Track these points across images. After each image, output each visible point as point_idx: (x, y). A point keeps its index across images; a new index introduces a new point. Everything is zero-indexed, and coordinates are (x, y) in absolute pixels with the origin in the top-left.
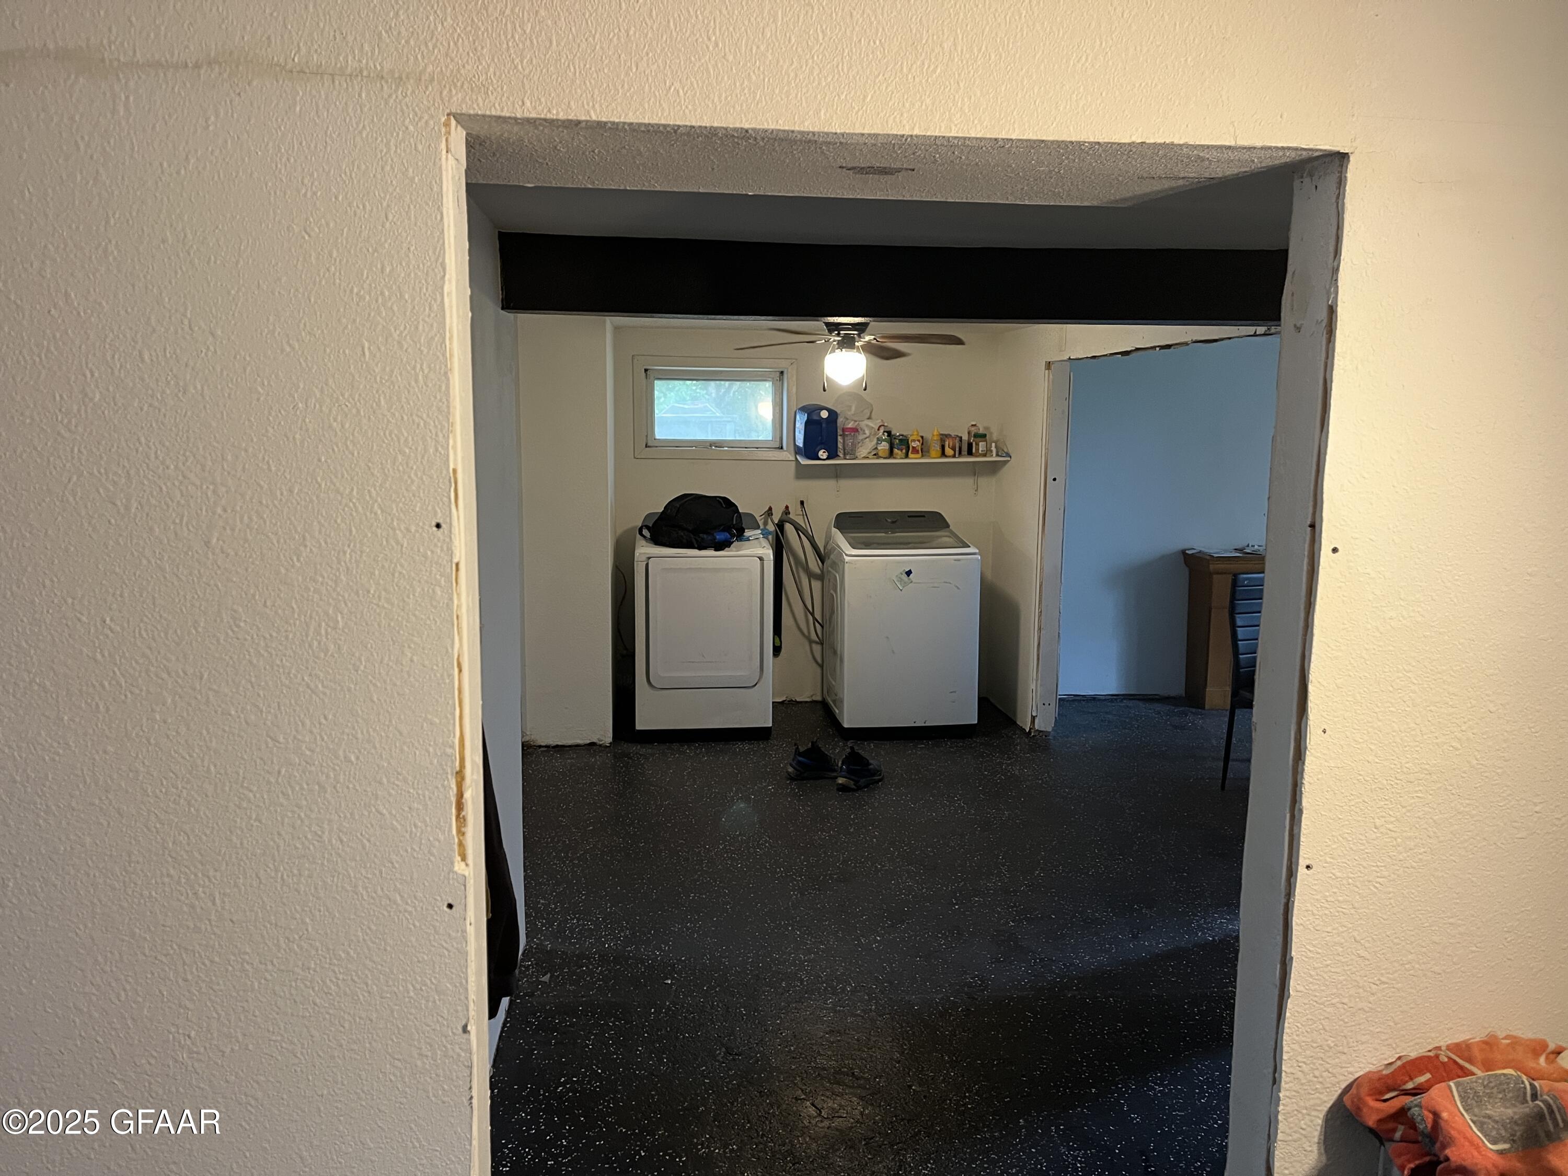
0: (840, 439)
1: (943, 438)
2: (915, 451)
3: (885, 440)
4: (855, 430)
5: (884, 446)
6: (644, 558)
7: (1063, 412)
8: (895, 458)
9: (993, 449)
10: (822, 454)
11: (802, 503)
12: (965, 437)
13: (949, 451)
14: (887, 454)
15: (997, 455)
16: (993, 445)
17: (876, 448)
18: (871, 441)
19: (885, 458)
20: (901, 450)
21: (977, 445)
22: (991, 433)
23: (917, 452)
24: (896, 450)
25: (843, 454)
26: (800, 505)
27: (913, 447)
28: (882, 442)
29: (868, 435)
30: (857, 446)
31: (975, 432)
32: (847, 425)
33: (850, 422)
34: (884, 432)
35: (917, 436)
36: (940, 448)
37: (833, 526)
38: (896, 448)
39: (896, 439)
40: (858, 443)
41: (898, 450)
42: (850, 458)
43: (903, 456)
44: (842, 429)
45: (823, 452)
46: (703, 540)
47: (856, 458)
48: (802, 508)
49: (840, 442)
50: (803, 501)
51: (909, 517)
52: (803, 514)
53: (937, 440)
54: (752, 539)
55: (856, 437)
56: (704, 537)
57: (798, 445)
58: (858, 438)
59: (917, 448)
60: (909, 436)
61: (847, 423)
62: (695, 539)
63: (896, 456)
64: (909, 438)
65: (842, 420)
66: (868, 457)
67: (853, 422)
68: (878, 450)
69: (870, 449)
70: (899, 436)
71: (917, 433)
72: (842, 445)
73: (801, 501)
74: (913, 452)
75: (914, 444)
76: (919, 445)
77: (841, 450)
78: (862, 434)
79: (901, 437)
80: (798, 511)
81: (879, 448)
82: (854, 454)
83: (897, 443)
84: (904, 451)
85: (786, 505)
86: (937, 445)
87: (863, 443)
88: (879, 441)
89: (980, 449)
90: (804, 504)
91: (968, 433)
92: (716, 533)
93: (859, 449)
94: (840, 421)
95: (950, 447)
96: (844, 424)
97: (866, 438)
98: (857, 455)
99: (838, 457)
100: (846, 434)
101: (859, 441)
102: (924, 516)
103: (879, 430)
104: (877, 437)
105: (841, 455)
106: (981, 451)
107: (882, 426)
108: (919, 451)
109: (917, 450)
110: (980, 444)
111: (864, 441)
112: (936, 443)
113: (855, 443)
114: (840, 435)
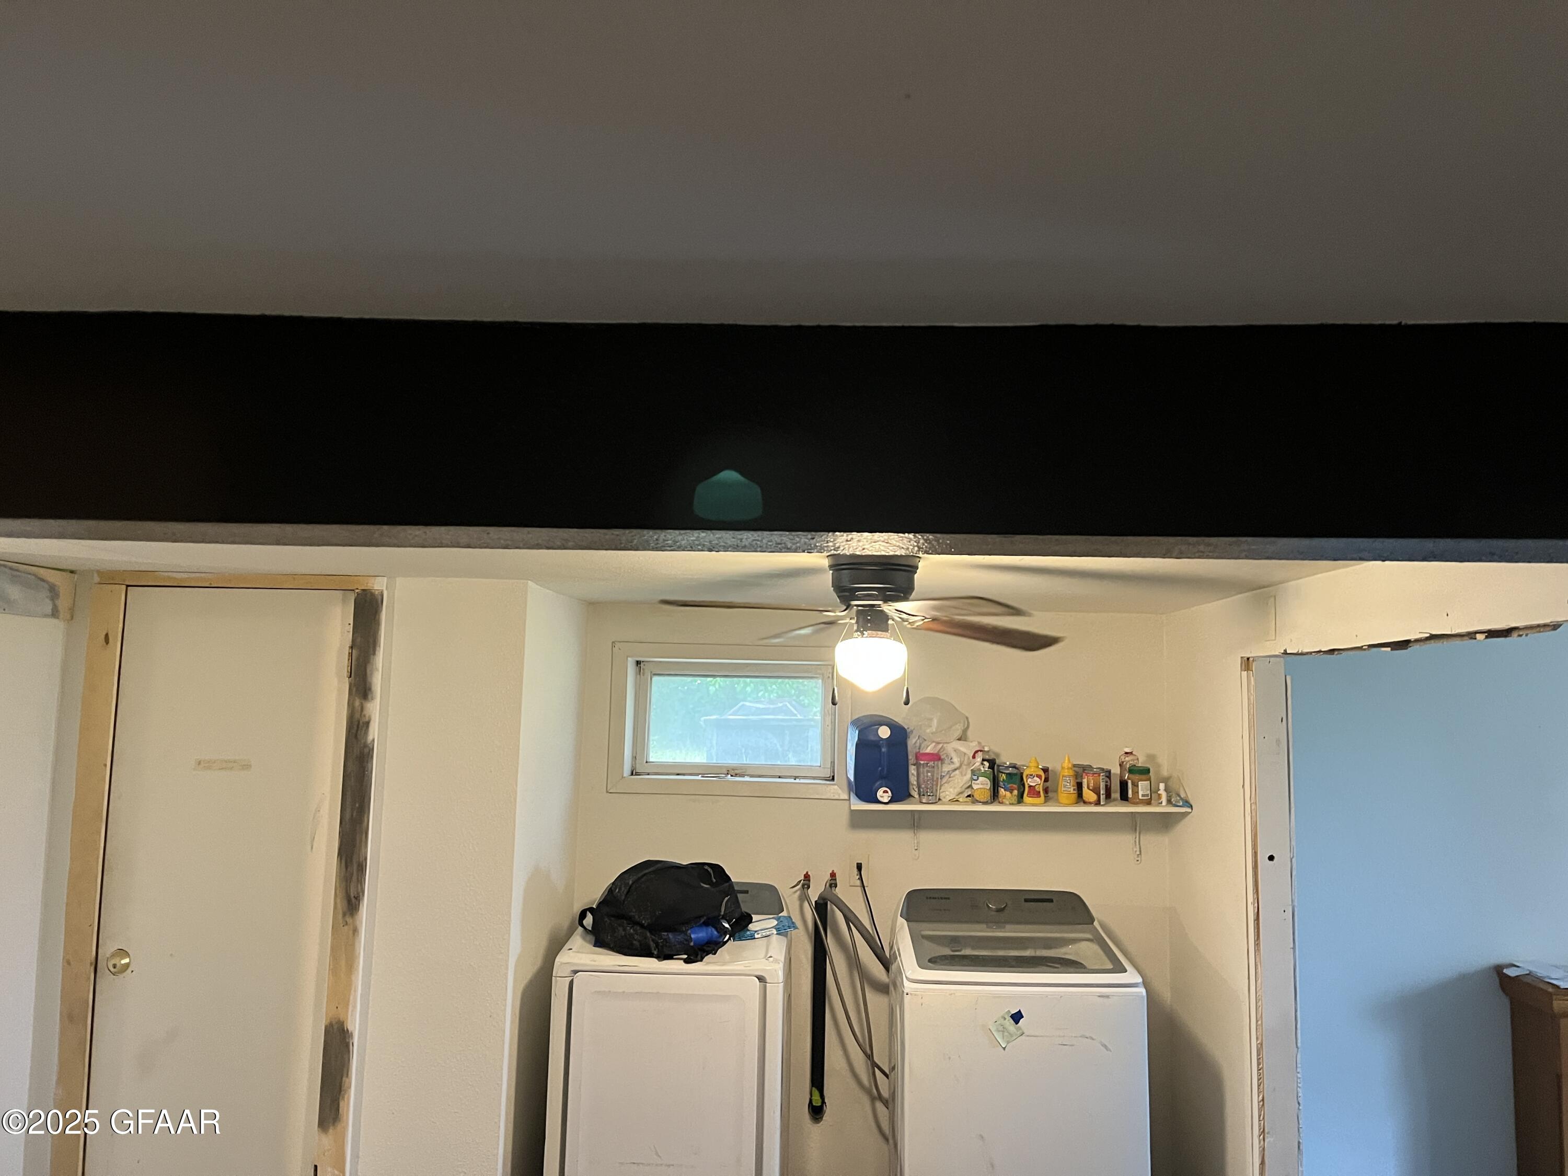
0: (913, 770)
1: (1080, 771)
2: (1034, 792)
3: (984, 775)
4: (936, 758)
5: (983, 784)
6: (567, 972)
7: (1278, 742)
8: (1001, 803)
9: (1162, 791)
10: (883, 794)
11: (859, 867)
12: (1116, 770)
13: (1089, 795)
14: (987, 796)
15: (1169, 802)
16: (1162, 786)
17: (970, 787)
18: (962, 775)
19: (985, 803)
20: (1011, 791)
21: (1135, 785)
22: (1159, 766)
23: (1037, 794)
24: (1002, 790)
25: (920, 795)
26: (855, 871)
27: (1030, 786)
28: (980, 778)
29: (957, 765)
30: (941, 783)
31: (1131, 764)
32: (924, 750)
33: (928, 744)
34: (983, 760)
35: (1037, 769)
36: (1074, 790)
37: (901, 916)
38: (1003, 788)
39: (1003, 773)
40: (942, 777)
41: (1005, 790)
42: (930, 802)
43: (1014, 800)
44: (915, 755)
45: (885, 792)
46: (667, 942)
47: (940, 802)
48: (859, 879)
49: (913, 774)
50: (861, 864)
51: (1026, 900)
52: (859, 889)
53: (1069, 776)
54: (759, 936)
55: (938, 768)
56: (669, 938)
57: (848, 778)
58: (941, 769)
59: (1037, 787)
60: (1025, 768)
61: (923, 745)
62: (653, 940)
63: (1004, 800)
64: (1024, 770)
65: (914, 741)
66: (959, 800)
67: (934, 744)
68: (973, 789)
69: (961, 787)
70: (1008, 767)
71: (1036, 765)
72: (916, 779)
73: (857, 864)
74: (1029, 795)
75: (1033, 781)
76: (1039, 783)
77: (915, 787)
78: (949, 764)
79: (1011, 769)
80: (852, 884)
81: (975, 787)
82: (936, 796)
83: (1004, 780)
84: (1016, 792)
85: (833, 871)
86: (1068, 784)
87: (950, 777)
88: (974, 775)
89: (1141, 793)
90: (863, 869)
91: (1120, 765)
92: (692, 929)
93: (943, 787)
94: (912, 742)
95: (1091, 788)
96: (918, 747)
97: (956, 769)
98: (939, 796)
99: (912, 798)
100: (922, 762)
101: (943, 774)
102: (1051, 901)
103: (974, 757)
104: (972, 768)
105: (916, 796)
106: (1143, 796)
107: (979, 752)
108: (1039, 792)
109: (1037, 791)
110: (1139, 785)
111: (952, 775)
112: (1068, 782)
113: (937, 778)
114: (912, 764)
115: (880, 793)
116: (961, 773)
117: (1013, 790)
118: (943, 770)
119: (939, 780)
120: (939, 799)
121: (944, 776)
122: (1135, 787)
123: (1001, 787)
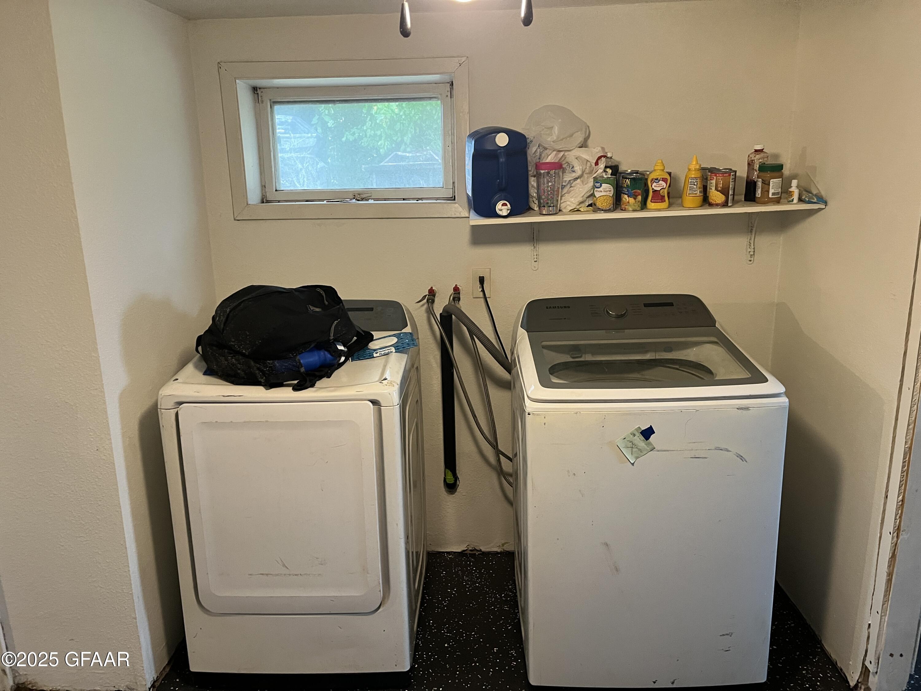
0: (533, 182)
1: (705, 174)
2: (658, 197)
3: (607, 181)
4: (558, 166)
5: (606, 191)
6: (171, 404)
8: (624, 210)
9: (794, 189)
10: (502, 208)
11: (482, 280)
12: (744, 172)
13: (716, 196)
14: (608, 203)
15: (800, 200)
16: (794, 183)
17: (593, 195)
19: (606, 211)
21: (766, 183)
23: (662, 199)
24: (626, 196)
25: (539, 207)
26: (479, 285)
27: (654, 191)
28: (603, 184)
29: (579, 173)
30: (561, 194)
31: (761, 162)
32: (544, 160)
33: (549, 153)
34: (606, 167)
35: (661, 173)
36: (700, 192)
37: (521, 327)
38: (626, 194)
39: (627, 178)
40: (563, 187)
41: (628, 197)
42: (551, 213)
43: (638, 206)
44: (535, 166)
45: (504, 205)
46: (273, 371)
47: (560, 213)
48: (481, 291)
49: (533, 186)
50: (483, 277)
51: (646, 305)
52: (482, 300)
53: (696, 178)
54: (378, 355)
55: (560, 177)
56: (275, 366)
57: (467, 194)
58: (563, 178)
59: (661, 192)
60: (648, 173)
61: (543, 155)
62: (258, 369)
63: (626, 207)
64: (648, 175)
65: (534, 149)
66: (580, 209)
67: (555, 152)
68: (596, 197)
69: (583, 197)
70: (631, 173)
71: (662, 168)
72: (536, 191)
73: (480, 277)
74: (654, 200)
75: (657, 185)
76: (665, 187)
77: (534, 199)
78: (570, 173)
79: (634, 174)
80: (474, 297)
81: (597, 194)
82: (557, 206)
83: (627, 186)
84: (639, 198)
85: (456, 285)
86: (695, 187)
87: (571, 187)
88: (597, 182)
89: (771, 191)
90: (485, 282)
91: (749, 164)
92: (301, 355)
93: (563, 198)
94: (532, 150)
95: (720, 189)
96: (538, 157)
97: (577, 179)
98: (560, 207)
99: (532, 211)
100: (542, 172)
101: (564, 184)
102: (671, 304)
103: (597, 164)
104: (594, 176)
105: (536, 208)
106: (773, 194)
107: (603, 158)
108: (664, 196)
109: (661, 196)
110: (771, 183)
111: (572, 185)
112: (694, 185)
113: (558, 188)
114: (531, 176)
115: (499, 206)
116: (583, 182)
117: (636, 196)
118: (565, 179)
119: (560, 190)
120: (560, 210)
121: (565, 186)
122: (766, 186)
123: (624, 194)
